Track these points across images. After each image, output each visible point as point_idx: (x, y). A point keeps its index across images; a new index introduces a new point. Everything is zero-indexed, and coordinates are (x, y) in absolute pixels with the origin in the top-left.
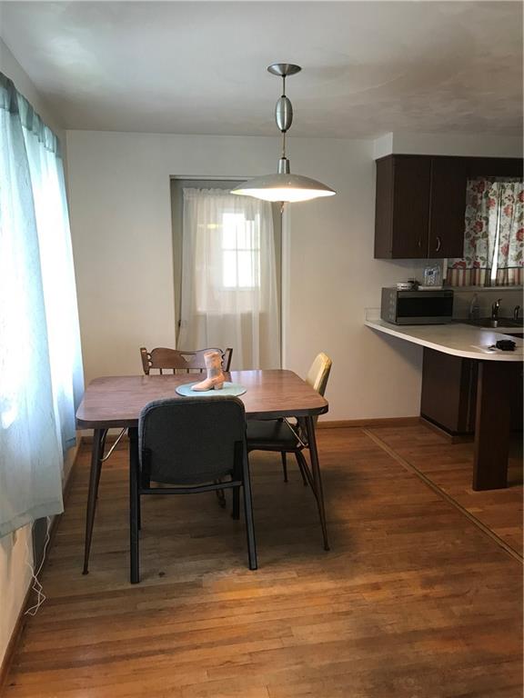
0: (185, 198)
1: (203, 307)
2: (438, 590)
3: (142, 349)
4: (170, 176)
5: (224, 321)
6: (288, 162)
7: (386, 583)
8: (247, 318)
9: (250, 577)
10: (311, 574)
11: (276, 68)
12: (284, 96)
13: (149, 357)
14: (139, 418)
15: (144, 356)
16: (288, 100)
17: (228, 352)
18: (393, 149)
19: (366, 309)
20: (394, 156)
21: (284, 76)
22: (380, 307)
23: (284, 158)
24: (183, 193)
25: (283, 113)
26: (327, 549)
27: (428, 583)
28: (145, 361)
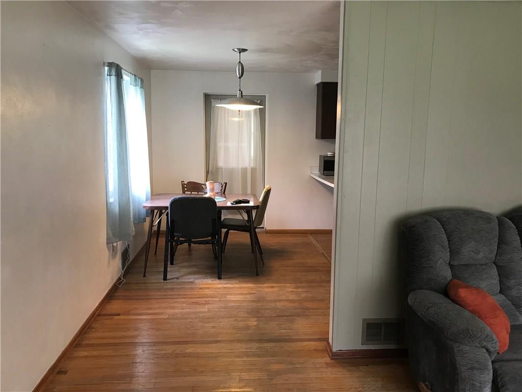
0: (213, 105)
1: (221, 164)
2: (300, 290)
3: (182, 182)
4: (204, 93)
5: (231, 172)
6: (242, 92)
7: (277, 287)
8: (244, 171)
9: (217, 281)
10: (245, 282)
11: (236, 50)
12: (240, 62)
13: (185, 186)
14: (169, 206)
15: (183, 185)
16: (242, 64)
17: (225, 185)
18: (322, 79)
19: (311, 167)
20: (322, 83)
21: (240, 53)
22: (318, 165)
23: (240, 90)
24: (211, 102)
25: (239, 70)
26: (257, 275)
27: (297, 288)
28: (183, 188)
